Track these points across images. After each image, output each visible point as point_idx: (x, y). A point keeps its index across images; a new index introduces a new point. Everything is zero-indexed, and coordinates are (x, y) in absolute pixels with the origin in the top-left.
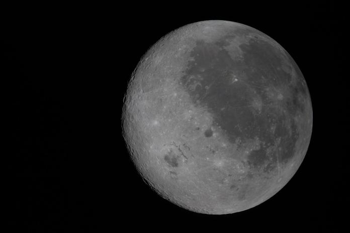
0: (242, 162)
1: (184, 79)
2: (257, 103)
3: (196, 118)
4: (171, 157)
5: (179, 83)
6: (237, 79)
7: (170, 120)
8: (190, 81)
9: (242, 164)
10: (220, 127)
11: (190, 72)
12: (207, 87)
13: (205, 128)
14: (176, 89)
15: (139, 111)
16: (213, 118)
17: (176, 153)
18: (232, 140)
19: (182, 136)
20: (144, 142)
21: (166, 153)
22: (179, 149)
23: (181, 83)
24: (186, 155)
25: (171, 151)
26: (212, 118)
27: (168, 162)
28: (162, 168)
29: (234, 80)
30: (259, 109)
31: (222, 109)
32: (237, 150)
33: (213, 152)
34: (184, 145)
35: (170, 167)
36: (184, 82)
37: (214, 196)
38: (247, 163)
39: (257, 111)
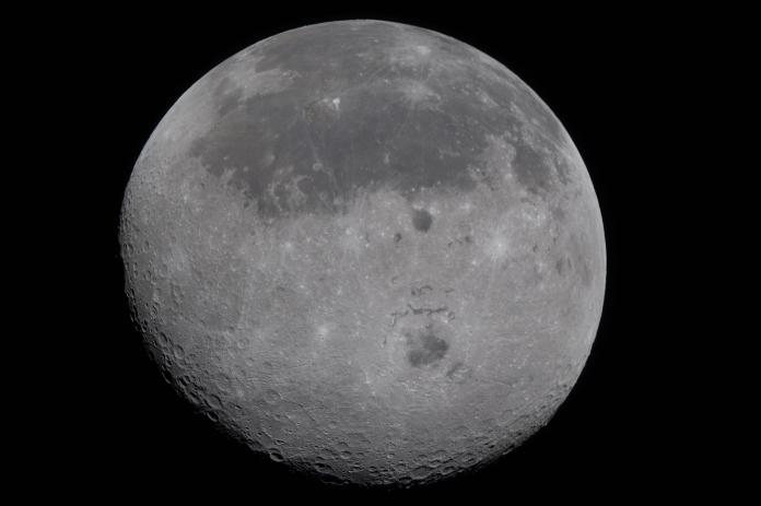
0: (523, 200)
1: (266, 210)
2: (414, 91)
3: (371, 227)
4: (420, 346)
5: (267, 225)
6: (334, 97)
7: (339, 292)
8: (277, 198)
9: (527, 205)
10: (423, 189)
11: (256, 190)
12: (318, 166)
13: (405, 222)
14: (278, 238)
15: (268, 364)
16: (394, 189)
17: (418, 325)
18: (466, 185)
19: (390, 284)
20: (344, 393)
21: (404, 352)
22: (416, 312)
23: (271, 221)
24: (436, 308)
25: (407, 335)
26: (393, 193)
27: (426, 363)
28: (427, 387)
29: (334, 105)
30: (431, 93)
31: (387, 160)
32: (492, 189)
33: (468, 239)
34: (413, 293)
35: (436, 366)
36: (273, 211)
37: (552, 323)
38: (531, 195)
39: (432, 100)
